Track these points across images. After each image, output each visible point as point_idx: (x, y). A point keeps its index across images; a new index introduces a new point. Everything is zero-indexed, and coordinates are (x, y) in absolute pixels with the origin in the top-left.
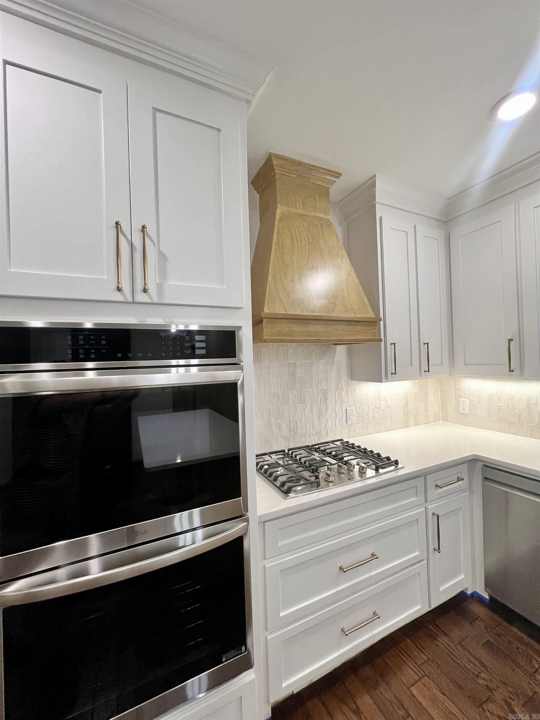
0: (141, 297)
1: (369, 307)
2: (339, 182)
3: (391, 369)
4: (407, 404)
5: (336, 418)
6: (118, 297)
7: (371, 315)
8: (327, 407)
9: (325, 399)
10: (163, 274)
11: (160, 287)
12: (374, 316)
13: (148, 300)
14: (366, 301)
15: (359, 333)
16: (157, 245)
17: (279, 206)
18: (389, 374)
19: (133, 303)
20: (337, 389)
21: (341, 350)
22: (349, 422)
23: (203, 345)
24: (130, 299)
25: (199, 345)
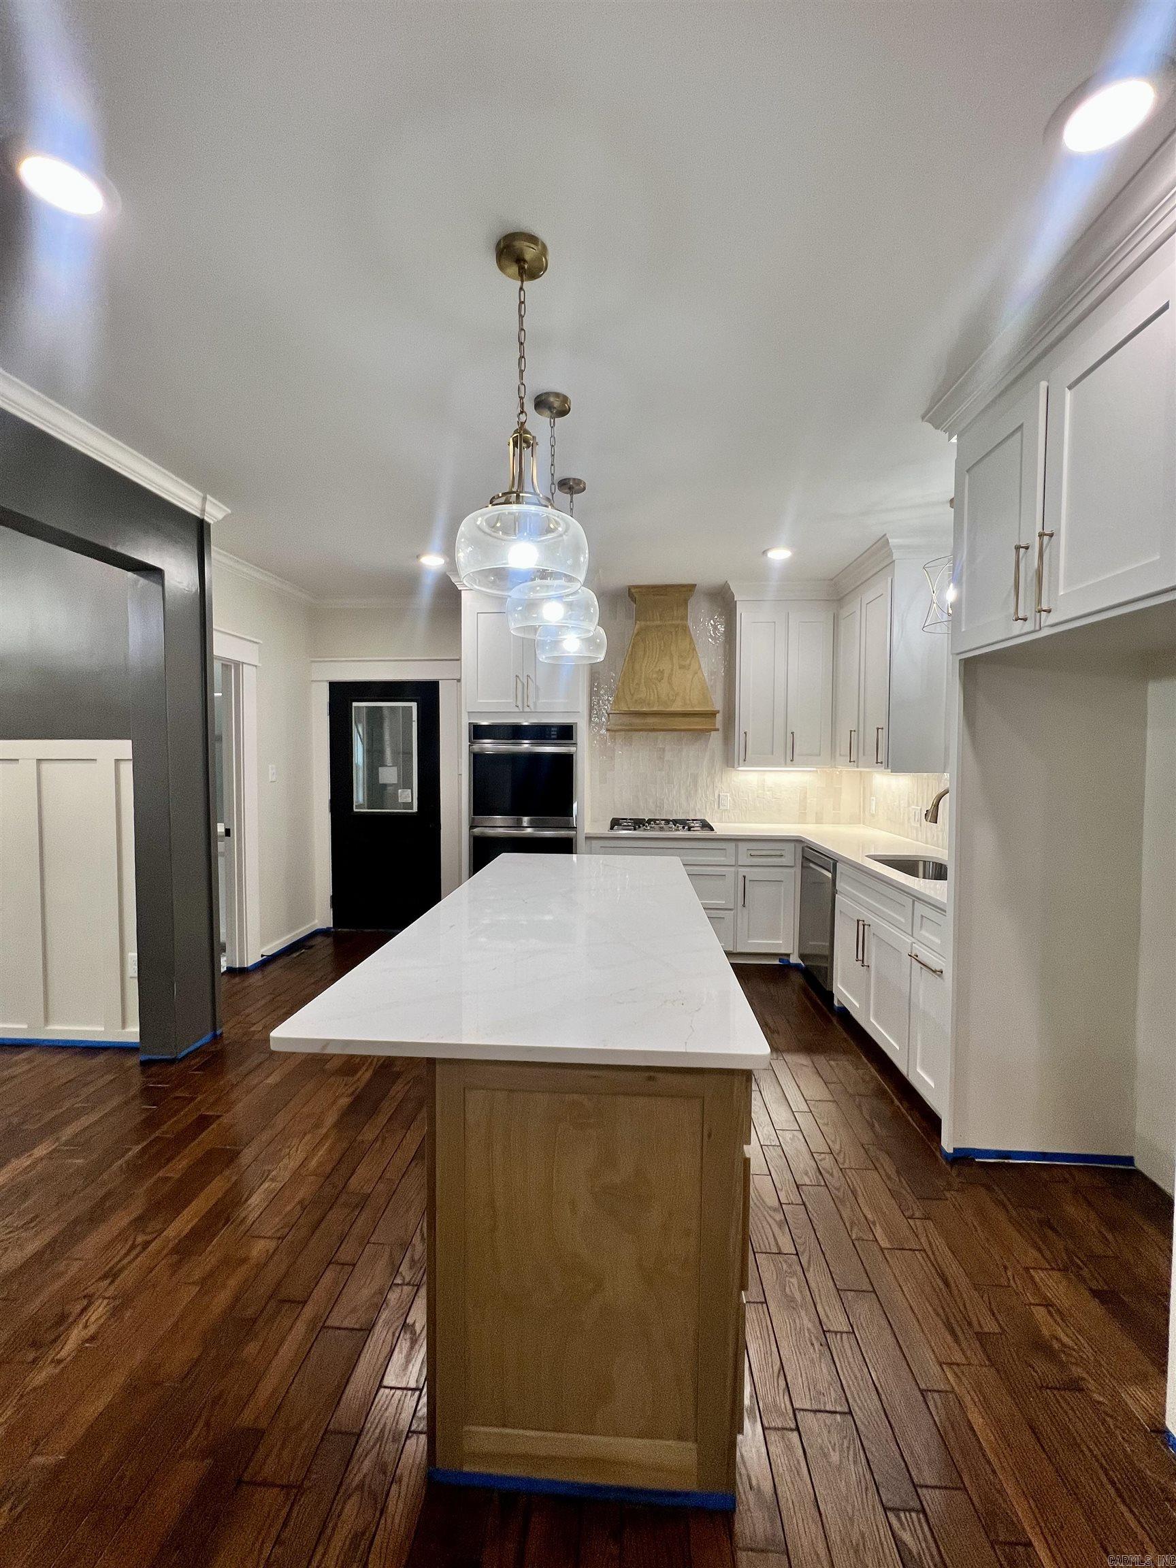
1: (711, 701)
3: (742, 756)
5: (706, 802)
6: (516, 709)
9: (695, 783)
10: (536, 697)
11: (535, 704)
12: (714, 709)
13: (529, 710)
14: (709, 696)
15: (697, 723)
16: (534, 682)
17: (638, 622)
18: (741, 762)
19: (523, 712)
20: (709, 774)
22: (721, 807)
23: (555, 733)
24: (521, 710)
25: (553, 733)
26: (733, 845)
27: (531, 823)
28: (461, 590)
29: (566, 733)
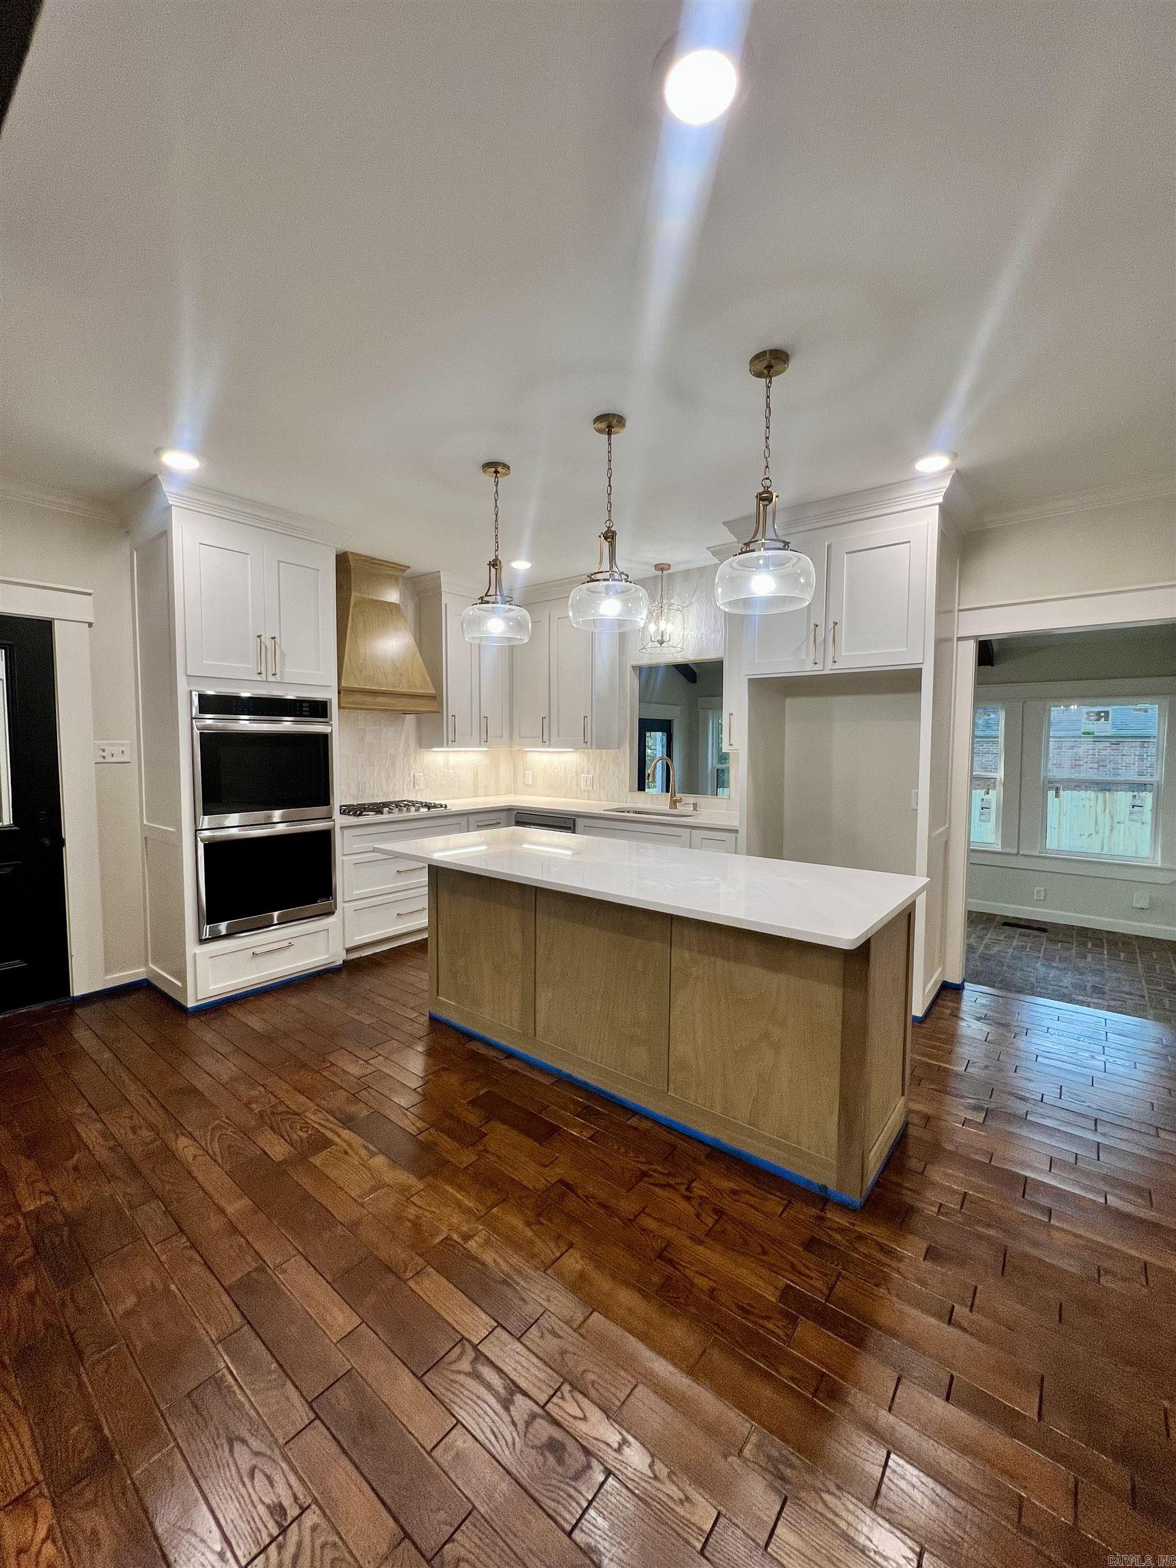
0: (271, 679)
1: (431, 685)
2: (409, 570)
3: (451, 737)
4: (477, 775)
5: (403, 783)
6: (258, 678)
7: (432, 691)
8: (395, 772)
9: (394, 764)
10: (283, 664)
11: (282, 672)
12: (434, 692)
13: (275, 680)
14: (428, 679)
15: (421, 706)
16: (280, 646)
17: (353, 593)
18: (450, 742)
19: (267, 681)
20: (405, 756)
21: (410, 719)
22: (417, 788)
23: (307, 709)
24: (265, 680)
25: (305, 709)
26: (465, 818)
27: (282, 818)
28: (171, 506)
29: (318, 709)
